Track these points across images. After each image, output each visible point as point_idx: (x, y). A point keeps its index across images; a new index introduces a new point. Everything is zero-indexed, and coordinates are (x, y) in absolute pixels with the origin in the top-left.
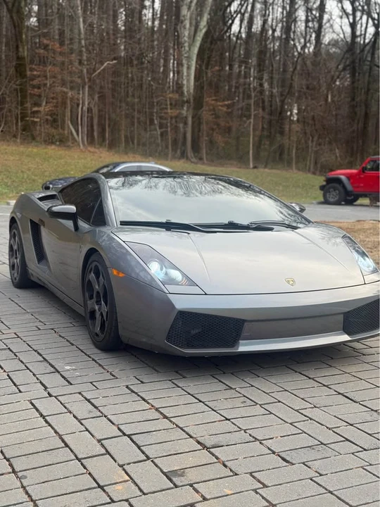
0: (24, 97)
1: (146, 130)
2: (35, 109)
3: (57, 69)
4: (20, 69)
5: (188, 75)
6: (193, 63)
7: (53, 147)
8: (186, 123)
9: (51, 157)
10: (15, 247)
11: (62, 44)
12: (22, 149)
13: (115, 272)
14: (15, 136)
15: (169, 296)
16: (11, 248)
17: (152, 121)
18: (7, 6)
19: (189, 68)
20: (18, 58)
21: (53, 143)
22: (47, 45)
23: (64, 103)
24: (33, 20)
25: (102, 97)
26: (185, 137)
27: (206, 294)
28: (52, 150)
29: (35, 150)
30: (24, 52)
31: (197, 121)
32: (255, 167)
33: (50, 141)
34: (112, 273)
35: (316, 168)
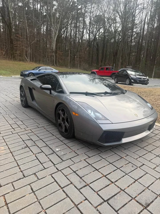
0: (13, 49)
1: (44, 58)
2: (16, 52)
3: (21, 43)
4: (11, 42)
5: (54, 45)
6: (55, 42)
7: (21, 62)
8: (54, 57)
9: (21, 64)
10: (23, 95)
11: (22, 36)
12: (14, 62)
13: (74, 113)
14: (11, 59)
15: (99, 124)
16: (21, 95)
17: (45, 56)
18: (7, 25)
19: (54, 43)
20: (11, 39)
21: (21, 61)
22: (18, 36)
23: (23, 51)
24: (14, 30)
25: (33, 50)
26: (53, 60)
27: (112, 123)
28: (21, 63)
29: (17, 63)
30: (12, 37)
31: (56, 57)
32: (70, 68)
33: (20, 60)
34: (72, 113)
35: (83, 69)
